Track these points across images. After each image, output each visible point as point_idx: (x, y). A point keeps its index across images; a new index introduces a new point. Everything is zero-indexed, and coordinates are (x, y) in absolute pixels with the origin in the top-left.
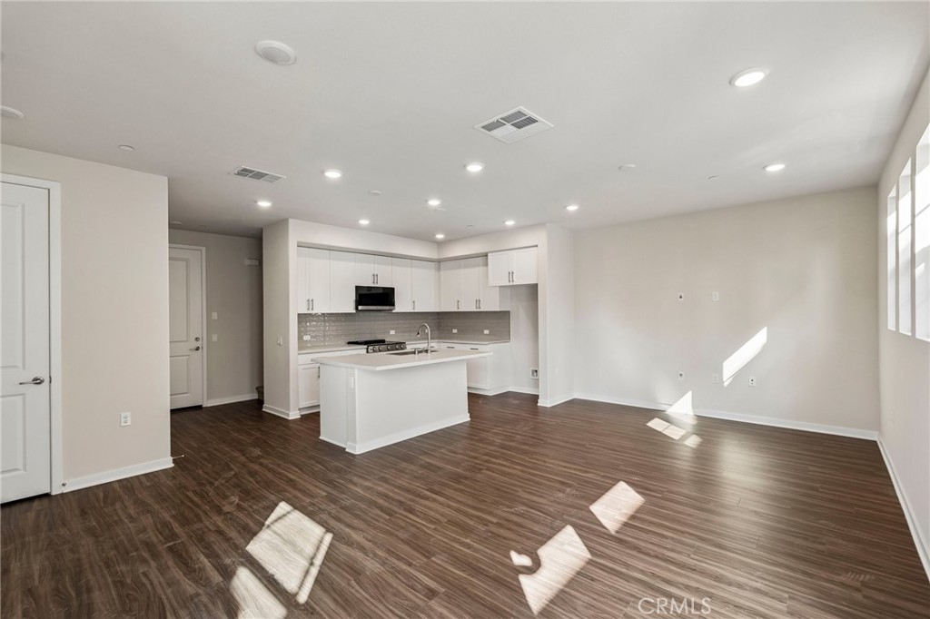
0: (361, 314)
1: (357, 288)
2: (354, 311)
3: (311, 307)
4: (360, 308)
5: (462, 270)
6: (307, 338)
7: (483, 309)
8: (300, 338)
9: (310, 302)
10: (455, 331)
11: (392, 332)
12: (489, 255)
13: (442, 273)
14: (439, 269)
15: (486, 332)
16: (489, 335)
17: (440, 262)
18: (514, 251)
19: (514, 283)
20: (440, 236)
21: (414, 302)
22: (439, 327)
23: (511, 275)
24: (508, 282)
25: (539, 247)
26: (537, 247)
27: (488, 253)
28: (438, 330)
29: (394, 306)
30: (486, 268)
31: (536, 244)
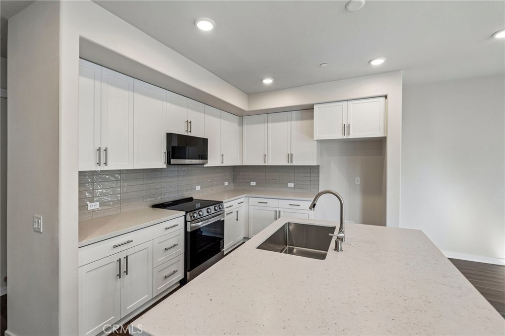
0: (172, 168)
1: (169, 136)
2: (165, 166)
3: (103, 161)
4: (173, 161)
5: (270, 125)
6: (93, 206)
7: (296, 163)
8: (82, 207)
9: (102, 153)
10: (253, 184)
11: (198, 188)
12: (315, 107)
13: (245, 127)
14: (241, 124)
15: (291, 185)
16: (294, 188)
17: (243, 116)
18: (350, 103)
19: (350, 137)
20: (268, 81)
21: (222, 155)
22: (234, 180)
23: (346, 128)
24: (341, 135)
25: (388, 97)
26: (386, 97)
27: (313, 105)
28: (234, 182)
29: (207, 159)
30: (299, 122)
31: (384, 94)
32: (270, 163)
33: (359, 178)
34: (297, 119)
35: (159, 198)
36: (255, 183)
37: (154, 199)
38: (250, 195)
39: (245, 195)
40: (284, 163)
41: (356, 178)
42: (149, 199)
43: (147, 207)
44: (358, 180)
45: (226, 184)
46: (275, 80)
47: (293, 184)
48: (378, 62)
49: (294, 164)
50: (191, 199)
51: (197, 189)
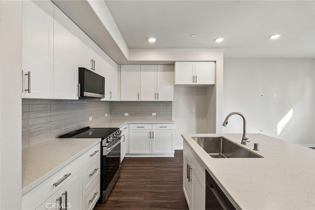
1: (82, 70)
2: (77, 98)
4: (86, 94)
10: (126, 114)
16: (156, 116)
17: (121, 65)
18: (197, 63)
19: (197, 83)
20: (152, 40)
21: (111, 92)
22: (111, 112)
23: (195, 78)
24: (192, 82)
25: (217, 62)
26: (215, 62)
27: (175, 62)
28: (110, 114)
29: (104, 94)
30: (163, 73)
31: (215, 60)
32: (142, 99)
33: (195, 109)
34: (161, 71)
35: (63, 129)
36: (128, 114)
37: (59, 130)
38: (130, 123)
39: (126, 123)
40: (153, 99)
41: (193, 109)
42: (56, 131)
43: (54, 139)
44: (194, 110)
45: (106, 115)
46: (157, 40)
47: (155, 114)
48: (219, 40)
49: (160, 100)
50: (88, 128)
51: (90, 120)
